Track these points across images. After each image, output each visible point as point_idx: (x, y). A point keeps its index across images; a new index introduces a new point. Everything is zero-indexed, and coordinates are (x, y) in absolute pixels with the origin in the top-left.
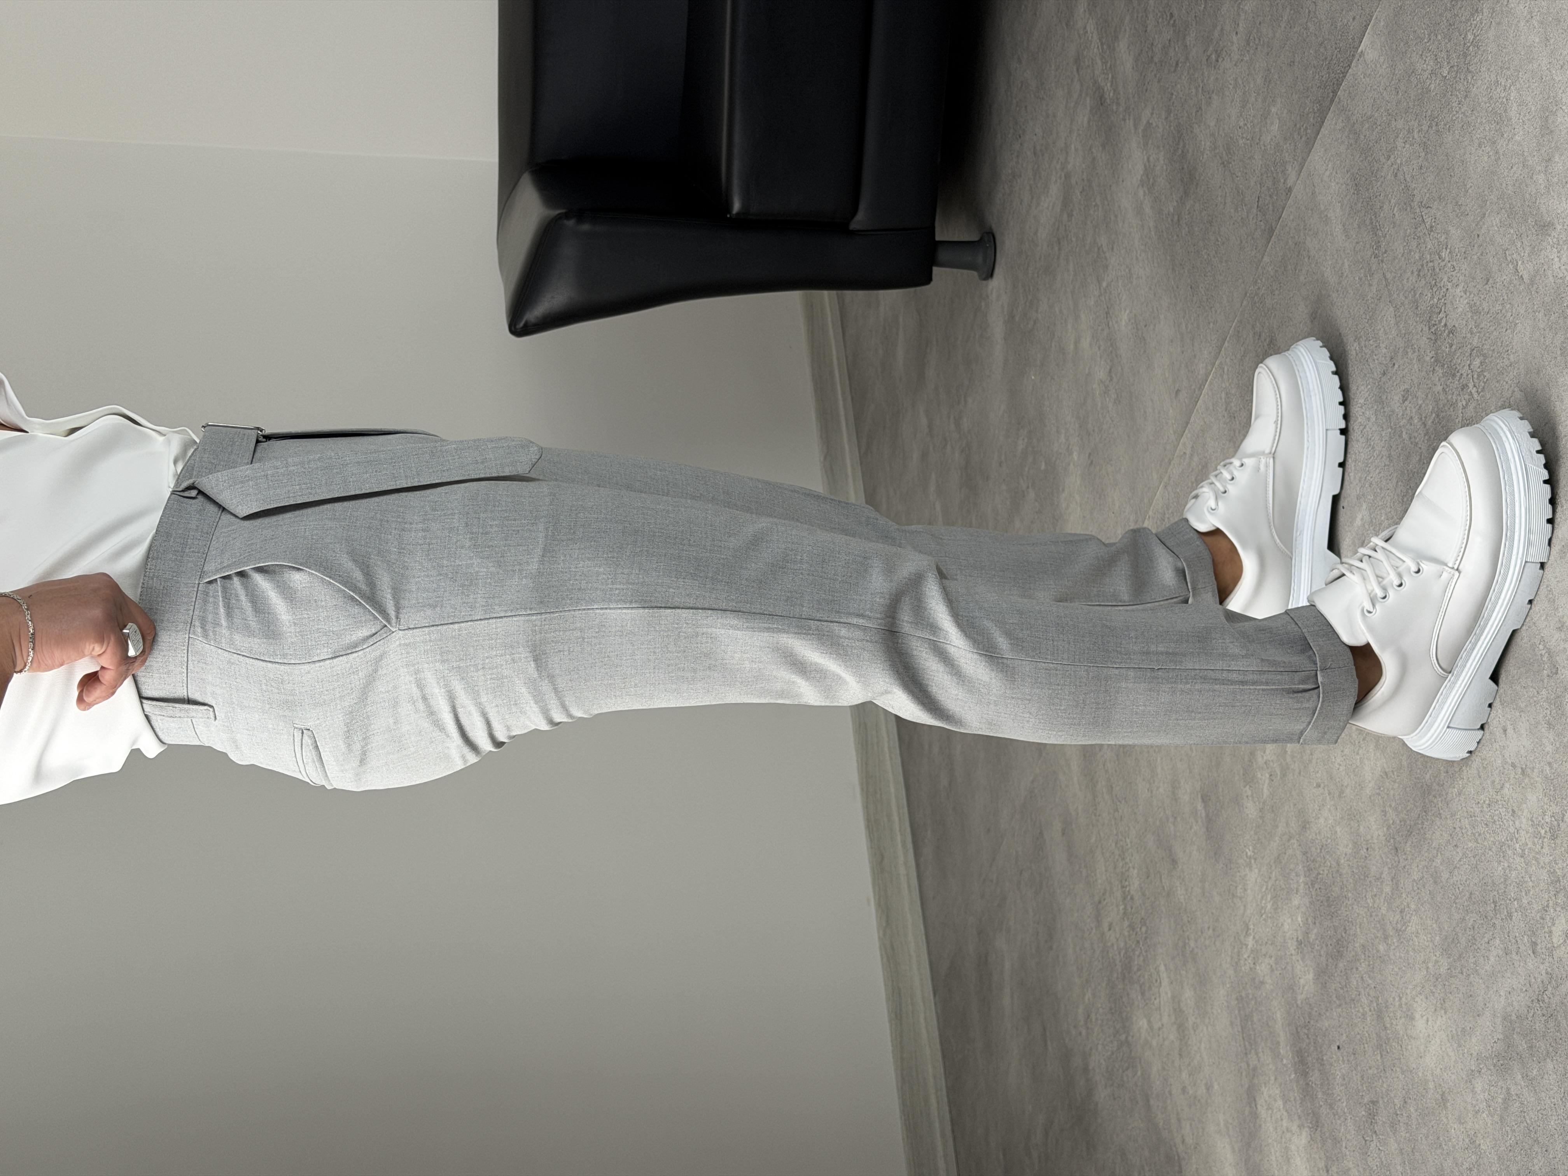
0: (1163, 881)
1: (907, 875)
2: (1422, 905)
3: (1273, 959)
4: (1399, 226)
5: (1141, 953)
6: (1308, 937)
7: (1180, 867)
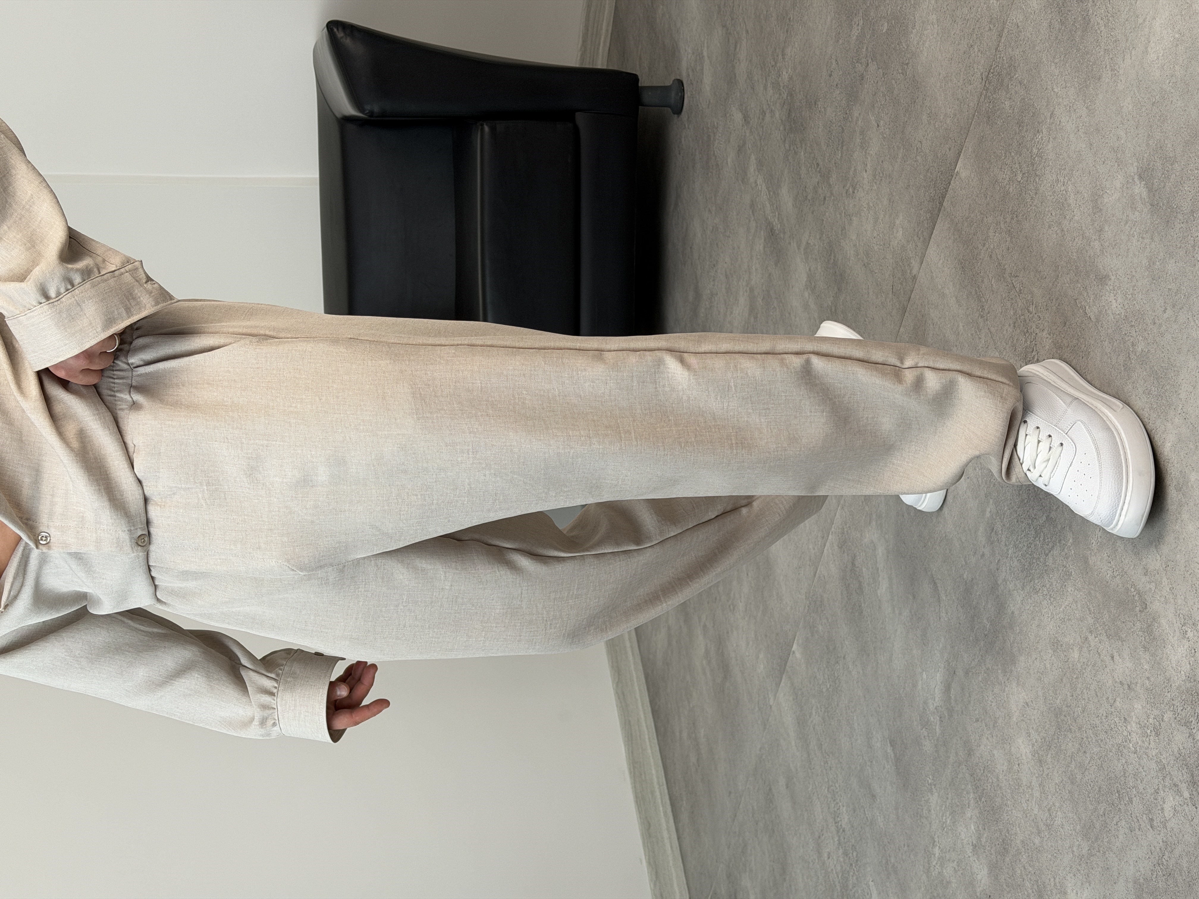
0: (867, 813)
1: (670, 838)
2: (1064, 802)
3: (955, 862)
4: (997, 292)
5: (854, 873)
6: (980, 841)
7: (879, 800)
